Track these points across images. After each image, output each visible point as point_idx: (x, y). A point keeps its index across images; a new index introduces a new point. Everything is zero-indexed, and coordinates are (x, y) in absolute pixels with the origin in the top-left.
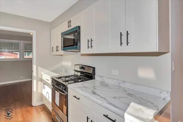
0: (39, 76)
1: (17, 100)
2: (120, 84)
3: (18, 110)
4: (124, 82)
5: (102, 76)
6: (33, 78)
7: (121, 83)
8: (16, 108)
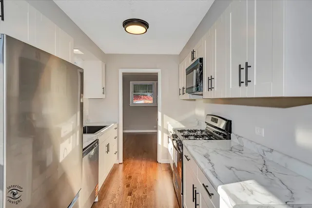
0: (165, 127)
1: (145, 151)
2: (265, 152)
3: (144, 162)
4: (272, 150)
5: (240, 135)
6: (159, 128)
7: (267, 151)
8: (142, 160)
